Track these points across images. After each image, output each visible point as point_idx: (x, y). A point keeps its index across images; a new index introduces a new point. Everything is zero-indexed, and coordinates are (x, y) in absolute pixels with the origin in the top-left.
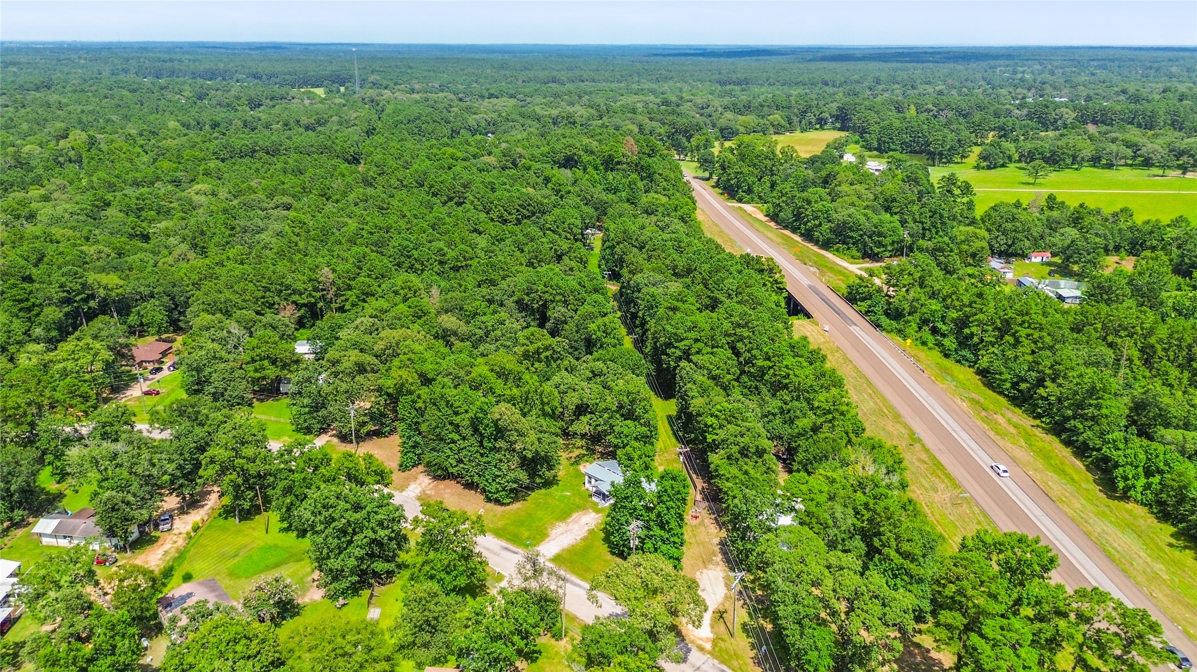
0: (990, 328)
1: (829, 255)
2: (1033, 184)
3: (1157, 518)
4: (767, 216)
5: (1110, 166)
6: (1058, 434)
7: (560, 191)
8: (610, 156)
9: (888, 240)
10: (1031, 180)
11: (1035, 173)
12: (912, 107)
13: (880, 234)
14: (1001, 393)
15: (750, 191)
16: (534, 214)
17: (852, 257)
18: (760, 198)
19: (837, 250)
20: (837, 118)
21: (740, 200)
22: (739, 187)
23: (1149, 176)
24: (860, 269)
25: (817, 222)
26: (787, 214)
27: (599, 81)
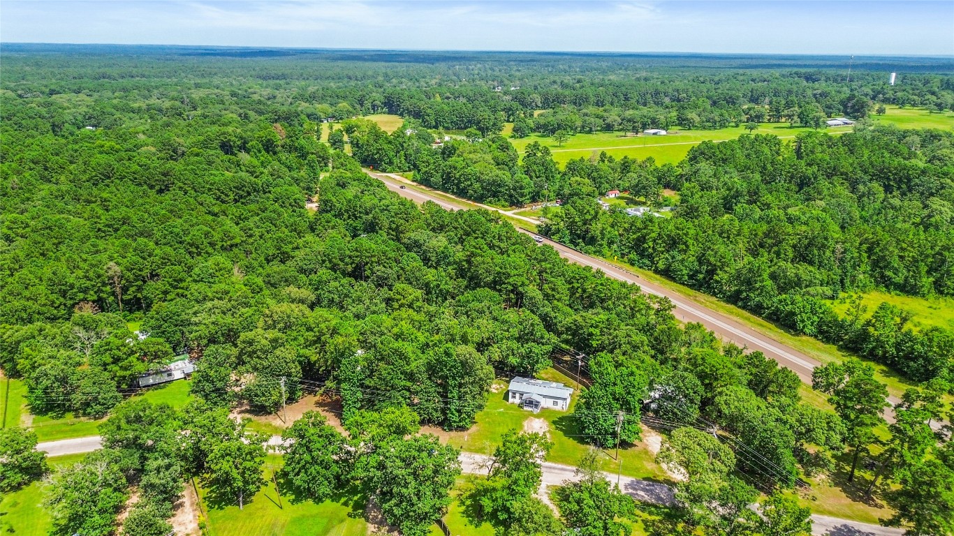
0: (660, 242)
1: (485, 207)
2: (560, 146)
3: (823, 342)
4: (413, 181)
5: (590, 132)
6: (735, 303)
7: (255, 172)
8: (269, 140)
9: (526, 191)
10: (558, 144)
11: (560, 139)
12: (437, 95)
13: (521, 188)
14: (683, 284)
15: (391, 163)
16: (249, 194)
17: (503, 206)
18: (400, 168)
19: (490, 202)
20: (385, 104)
21: (384, 171)
22: (381, 160)
23: (617, 136)
24: (514, 214)
25: (469, 183)
26: (437, 178)
27: (149, 77)
